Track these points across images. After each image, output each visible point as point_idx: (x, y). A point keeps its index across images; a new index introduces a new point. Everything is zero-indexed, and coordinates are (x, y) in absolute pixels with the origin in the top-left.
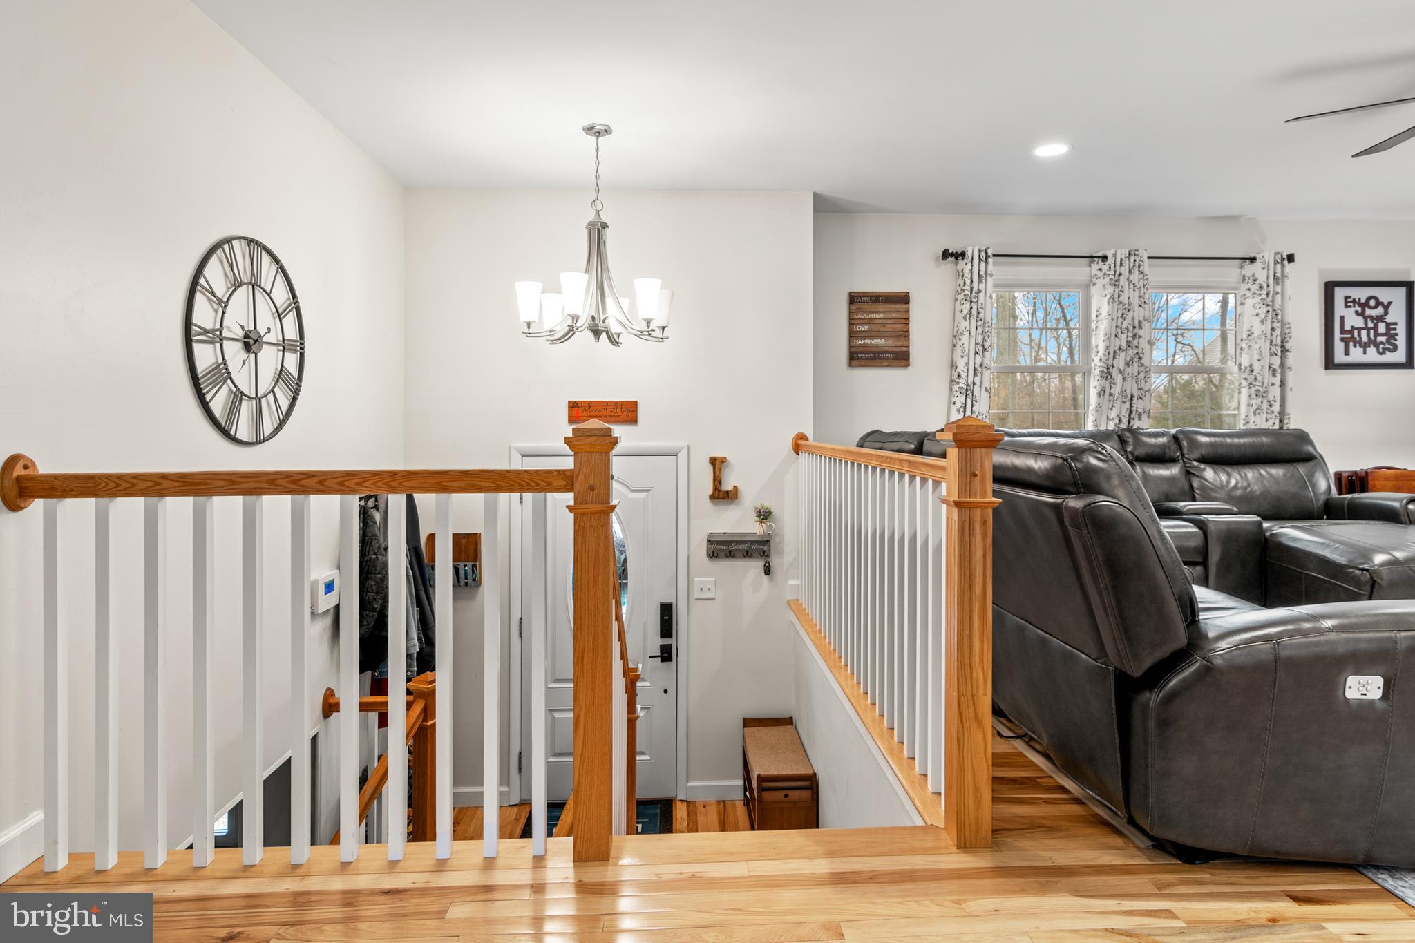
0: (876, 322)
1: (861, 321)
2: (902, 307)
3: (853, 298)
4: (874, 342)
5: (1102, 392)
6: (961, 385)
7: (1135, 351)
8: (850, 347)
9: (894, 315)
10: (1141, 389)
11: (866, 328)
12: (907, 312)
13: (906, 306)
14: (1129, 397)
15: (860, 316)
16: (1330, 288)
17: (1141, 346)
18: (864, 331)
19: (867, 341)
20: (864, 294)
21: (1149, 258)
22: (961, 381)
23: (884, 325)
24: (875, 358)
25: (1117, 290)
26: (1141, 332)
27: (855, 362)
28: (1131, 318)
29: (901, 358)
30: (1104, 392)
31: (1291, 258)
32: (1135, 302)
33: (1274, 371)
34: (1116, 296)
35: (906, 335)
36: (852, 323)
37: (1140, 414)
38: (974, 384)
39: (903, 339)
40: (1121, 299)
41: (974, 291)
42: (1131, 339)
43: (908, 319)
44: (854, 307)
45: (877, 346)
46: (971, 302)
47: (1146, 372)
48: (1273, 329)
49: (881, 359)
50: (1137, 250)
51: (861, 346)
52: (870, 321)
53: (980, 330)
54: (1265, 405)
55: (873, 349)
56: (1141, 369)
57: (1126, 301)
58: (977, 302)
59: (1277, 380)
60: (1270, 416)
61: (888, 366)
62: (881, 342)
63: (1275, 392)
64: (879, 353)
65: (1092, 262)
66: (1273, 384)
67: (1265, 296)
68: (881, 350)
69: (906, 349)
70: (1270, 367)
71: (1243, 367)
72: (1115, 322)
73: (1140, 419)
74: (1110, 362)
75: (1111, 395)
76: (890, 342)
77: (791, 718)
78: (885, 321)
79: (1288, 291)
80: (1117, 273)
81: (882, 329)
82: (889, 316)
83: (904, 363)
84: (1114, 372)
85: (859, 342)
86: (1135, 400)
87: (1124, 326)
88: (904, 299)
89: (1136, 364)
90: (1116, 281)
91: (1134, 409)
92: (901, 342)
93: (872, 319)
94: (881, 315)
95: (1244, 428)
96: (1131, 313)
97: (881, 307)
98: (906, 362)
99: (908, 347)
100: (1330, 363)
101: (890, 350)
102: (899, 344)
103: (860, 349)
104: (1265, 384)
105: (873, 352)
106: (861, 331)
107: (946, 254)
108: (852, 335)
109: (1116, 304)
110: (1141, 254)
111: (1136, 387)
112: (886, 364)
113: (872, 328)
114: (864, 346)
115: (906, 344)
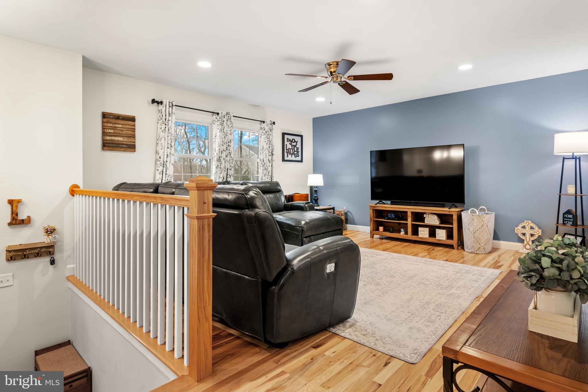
0: (118, 129)
1: (109, 128)
2: (132, 123)
3: (105, 115)
4: (117, 138)
6: (161, 162)
7: (229, 151)
8: (103, 140)
9: (127, 126)
10: (231, 166)
11: (112, 131)
12: (134, 125)
13: (134, 123)
14: (227, 169)
15: (109, 125)
16: (284, 134)
17: (231, 150)
18: (111, 133)
19: (112, 138)
20: (110, 114)
21: (233, 116)
22: (161, 160)
23: (122, 131)
24: (117, 147)
25: (223, 127)
26: (230, 144)
27: (106, 148)
29: (132, 147)
30: (218, 167)
31: (274, 123)
32: (229, 132)
33: (270, 161)
34: (222, 130)
35: (134, 137)
36: (104, 128)
37: (230, 176)
38: (167, 162)
39: (132, 138)
40: (224, 131)
41: (167, 120)
42: (227, 147)
43: (135, 129)
44: (105, 120)
45: (118, 141)
46: (165, 124)
47: (232, 160)
48: (269, 147)
49: (120, 147)
50: (229, 113)
51: (109, 140)
52: (114, 128)
53: (169, 138)
54: (267, 173)
55: (116, 142)
56: (231, 158)
57: (226, 132)
58: (168, 125)
59: (270, 164)
60: (268, 177)
61: (124, 151)
62: (121, 139)
63: (270, 168)
64: (120, 144)
65: (213, 115)
66: (269, 166)
67: (267, 135)
68: (120, 143)
69: (133, 144)
70: (268, 160)
71: (261, 160)
72: (222, 139)
73: (230, 177)
74: (220, 155)
75: (220, 168)
76: (125, 139)
77: (69, 341)
78: (122, 129)
79: (273, 135)
80: (223, 121)
81: (121, 133)
82: (125, 126)
83: (133, 150)
84: (222, 159)
85: (108, 138)
86: (229, 170)
87: (225, 141)
88: (132, 119)
89: (229, 156)
90: (222, 123)
91: (228, 174)
92: (131, 140)
94: (120, 126)
95: (261, 181)
96: (227, 137)
97: (120, 122)
98: (134, 149)
99: (135, 142)
100: (283, 160)
101: (125, 143)
102: (130, 140)
103: (109, 142)
104: (267, 166)
105: (116, 144)
106: (109, 133)
107: (153, 101)
108: (104, 134)
109: (222, 132)
110: (231, 114)
111: (229, 165)
112: (123, 150)
113: (117, 131)
114: (111, 140)
115: (133, 141)
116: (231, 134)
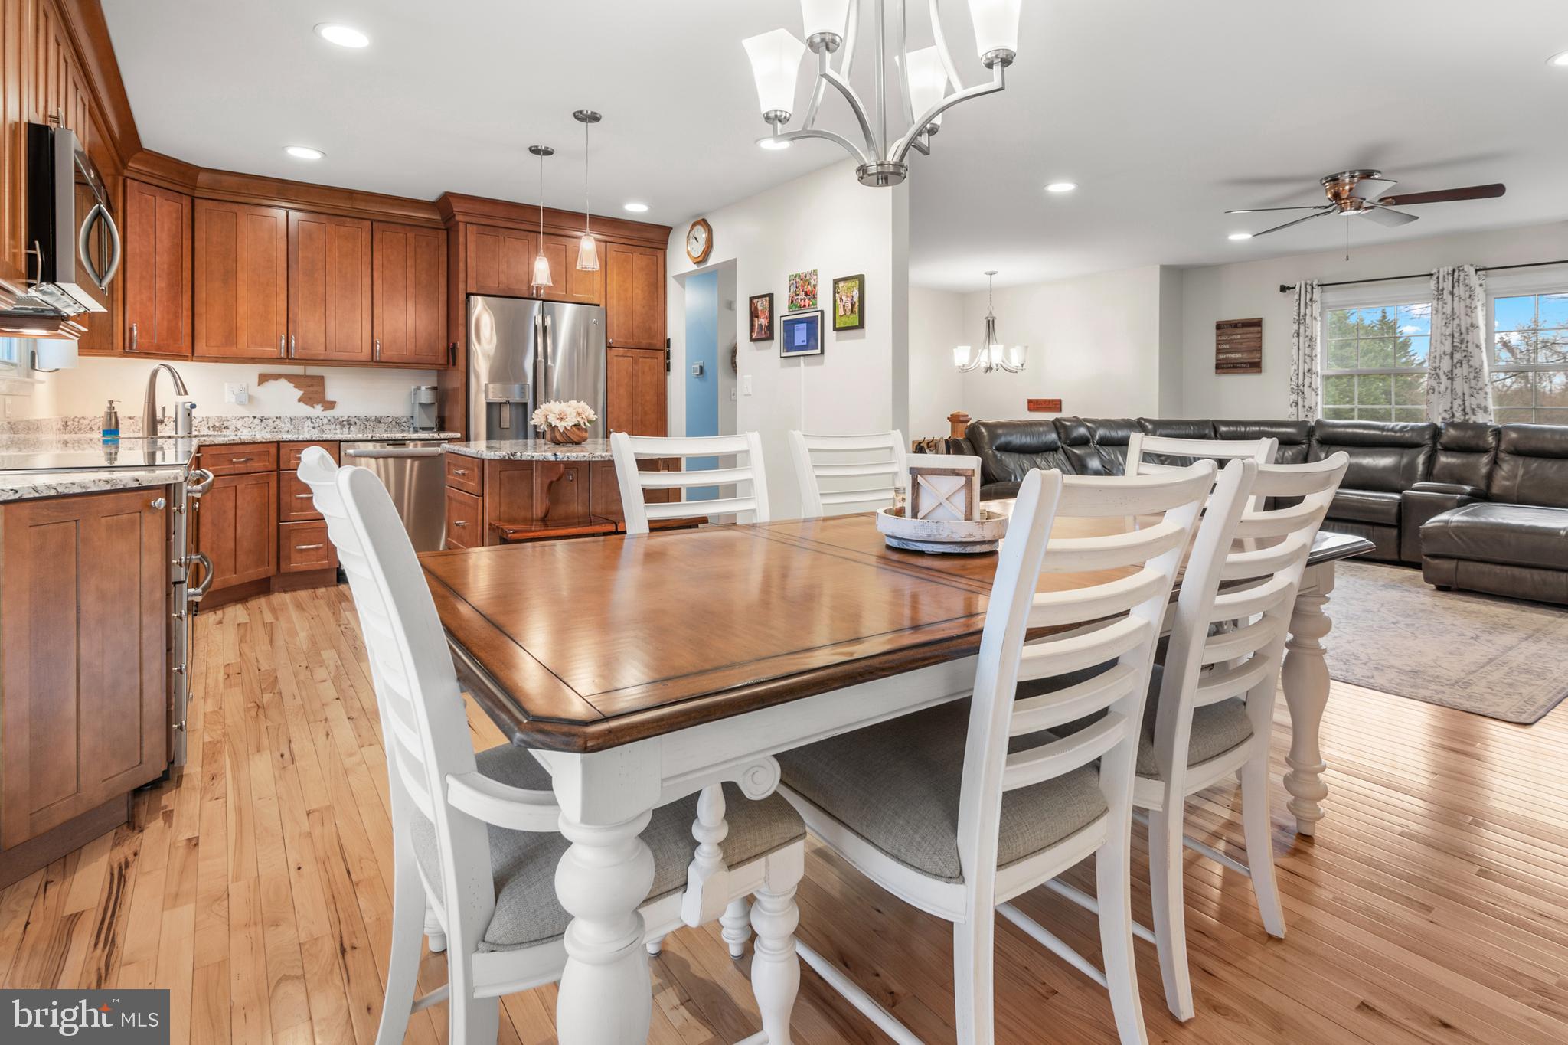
0: (1235, 341)
1: (1225, 342)
2: (1256, 329)
3: (1219, 326)
4: (1233, 356)
5: (1431, 391)
6: (1292, 386)
7: (1463, 354)
8: (1217, 360)
9: (1251, 335)
10: (1471, 388)
11: (1227, 346)
12: (1260, 332)
13: (1259, 328)
14: (1460, 394)
15: (1224, 338)
17: (1470, 349)
18: (1226, 349)
19: (1230, 355)
20: (1227, 322)
23: (1241, 343)
24: (1234, 367)
26: (1469, 338)
27: (1219, 371)
28: (1455, 326)
29: (1255, 366)
30: (1434, 390)
34: (1440, 307)
35: (1259, 349)
36: (1218, 343)
37: (1473, 410)
39: (1256, 352)
40: (1444, 310)
42: (1459, 345)
43: (1261, 338)
44: (1220, 332)
45: (1235, 359)
46: (1299, 323)
49: (1238, 367)
50: (1461, 266)
52: (1230, 341)
53: (1307, 345)
55: (1232, 362)
56: (1470, 370)
61: (1243, 373)
62: (1238, 355)
64: (1238, 363)
68: (1240, 361)
69: (1257, 360)
72: (1439, 330)
73: (1475, 414)
74: (1437, 365)
76: (1245, 355)
78: (1241, 341)
80: (1440, 288)
81: (1239, 346)
82: (1245, 336)
83: (1255, 370)
84: (1441, 373)
85: (1222, 356)
86: (1467, 397)
87: (1449, 331)
88: (1257, 323)
89: (1465, 366)
90: (1440, 295)
91: (1467, 405)
92: (1255, 355)
93: (1232, 340)
94: (1239, 337)
96: (1456, 322)
97: (1239, 331)
98: (1258, 369)
99: (1260, 358)
101: (1245, 361)
102: (1252, 356)
103: (1224, 361)
105: (1233, 364)
106: (1224, 349)
107: (1283, 288)
108: (1218, 352)
109: (1440, 315)
110: (1466, 269)
111: (1466, 386)
112: (1242, 371)
113: (1233, 346)
114: (1225, 359)
115: (1259, 356)
116: (1470, 314)
